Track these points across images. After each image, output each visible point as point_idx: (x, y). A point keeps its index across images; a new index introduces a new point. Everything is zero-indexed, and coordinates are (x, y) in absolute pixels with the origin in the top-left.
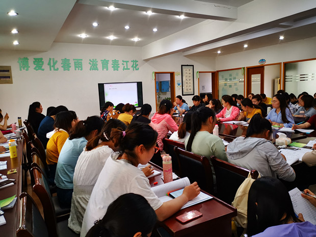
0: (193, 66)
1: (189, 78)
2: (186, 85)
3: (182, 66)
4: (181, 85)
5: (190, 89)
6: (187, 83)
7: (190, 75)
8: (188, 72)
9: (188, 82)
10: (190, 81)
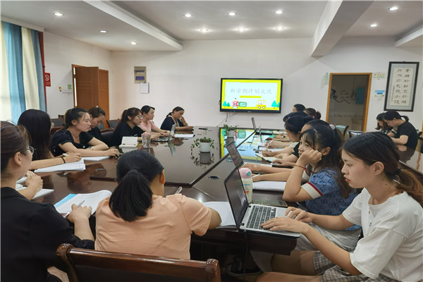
0: (418, 64)
1: (406, 84)
2: (396, 94)
3: (391, 63)
4: (384, 94)
5: (405, 102)
6: (398, 91)
7: (407, 78)
8: (404, 73)
9: (402, 89)
10: (405, 89)
